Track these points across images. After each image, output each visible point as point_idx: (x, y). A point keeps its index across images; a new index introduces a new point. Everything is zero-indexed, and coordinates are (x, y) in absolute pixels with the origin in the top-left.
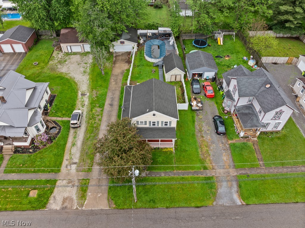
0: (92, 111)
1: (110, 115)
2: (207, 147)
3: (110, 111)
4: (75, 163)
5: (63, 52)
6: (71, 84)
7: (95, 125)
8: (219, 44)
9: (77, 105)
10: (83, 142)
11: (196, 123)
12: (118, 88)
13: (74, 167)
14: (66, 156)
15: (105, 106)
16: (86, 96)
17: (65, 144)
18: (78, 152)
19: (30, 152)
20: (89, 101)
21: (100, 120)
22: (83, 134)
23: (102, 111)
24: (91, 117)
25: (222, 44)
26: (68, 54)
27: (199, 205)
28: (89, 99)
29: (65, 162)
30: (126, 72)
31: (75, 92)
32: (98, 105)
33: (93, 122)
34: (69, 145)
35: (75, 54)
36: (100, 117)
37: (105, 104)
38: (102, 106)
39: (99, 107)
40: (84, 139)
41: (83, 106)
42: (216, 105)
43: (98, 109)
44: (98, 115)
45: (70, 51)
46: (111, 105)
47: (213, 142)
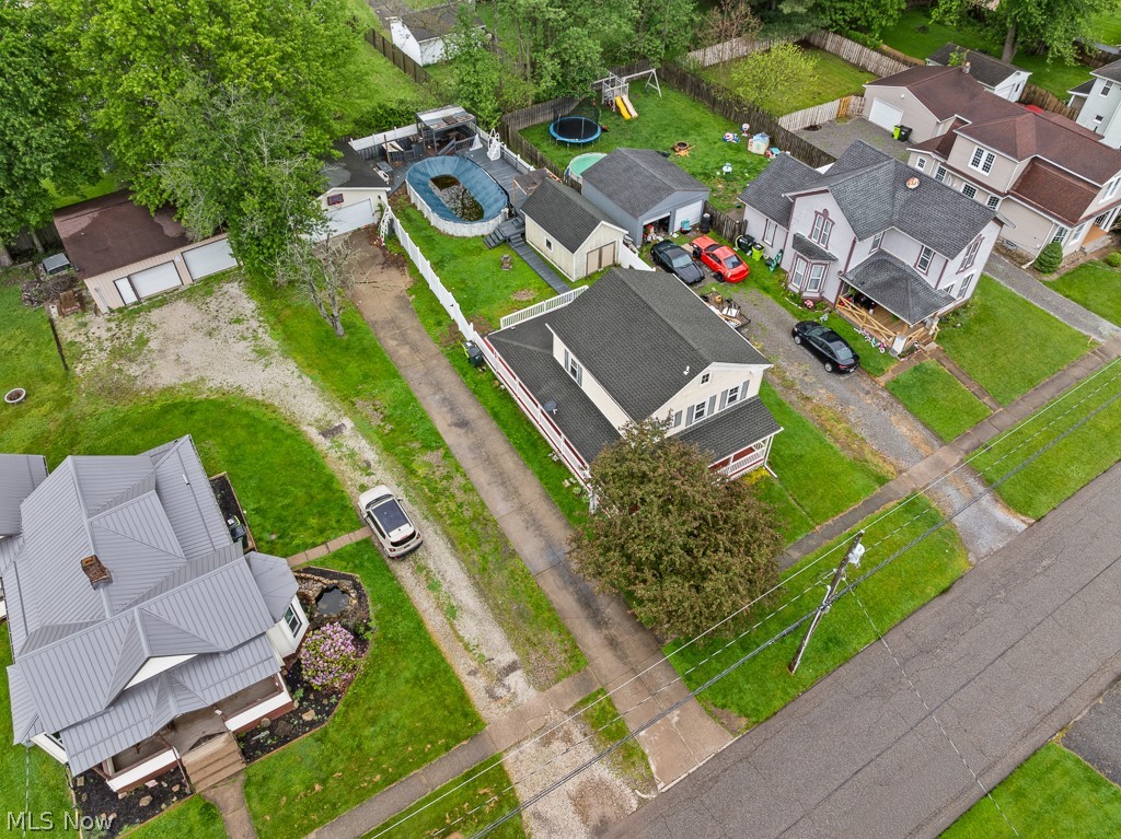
0: (413, 472)
1: (488, 459)
2: (839, 421)
3: (477, 446)
4: (512, 668)
5: (104, 309)
6: (247, 414)
7: (468, 514)
8: (627, 116)
9: (338, 476)
10: (476, 584)
12: (434, 362)
13: (517, 680)
14: (461, 665)
15: (444, 436)
16: (347, 432)
17: (420, 625)
18: (488, 627)
19: (312, 724)
20: (371, 443)
21: (469, 489)
22: (453, 561)
23: (448, 455)
24: (432, 496)
25: (635, 114)
26: (126, 313)
27: (945, 584)
28: (366, 436)
29: (475, 687)
30: (413, 297)
31: (288, 437)
32: (416, 445)
33: (453, 507)
34: (434, 622)
35: (161, 300)
36: (459, 480)
37: (441, 432)
38: (433, 441)
39: (427, 447)
40: (471, 577)
41: (367, 468)
42: (769, 296)
43: (432, 457)
44: (449, 477)
45: (130, 298)
46: (463, 424)
47: (845, 402)
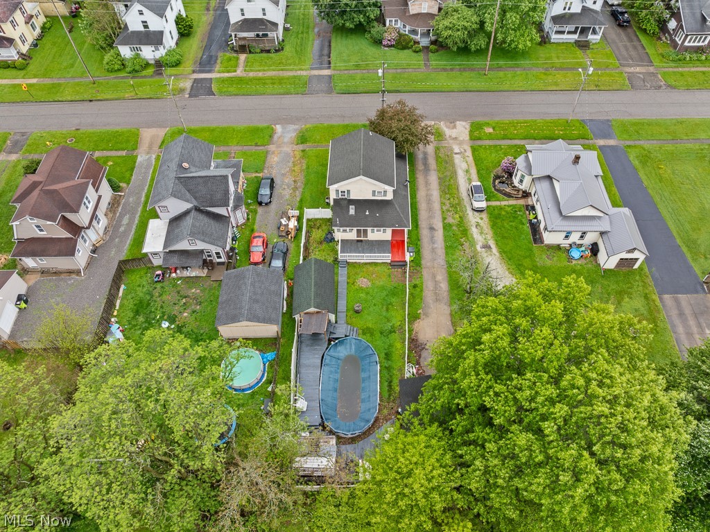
0: (460, 217)
1: (430, 211)
2: (294, 170)
3: (431, 217)
4: (456, 154)
7: (448, 196)
9: (489, 227)
10: (456, 175)
11: (298, 199)
12: (428, 264)
13: (457, 150)
14: (471, 159)
15: (442, 227)
16: (480, 243)
17: (478, 172)
18: (458, 164)
20: (472, 234)
21: (443, 204)
22: (460, 183)
23: (444, 219)
24: (457, 206)
28: (474, 239)
29: (469, 153)
30: (419, 312)
31: (505, 252)
32: (454, 228)
33: (452, 199)
34: (474, 172)
36: (444, 208)
37: (442, 229)
38: (447, 227)
39: (450, 225)
40: (456, 177)
41: (478, 225)
43: (450, 220)
44: (448, 211)
46: (432, 229)
47: (284, 175)
